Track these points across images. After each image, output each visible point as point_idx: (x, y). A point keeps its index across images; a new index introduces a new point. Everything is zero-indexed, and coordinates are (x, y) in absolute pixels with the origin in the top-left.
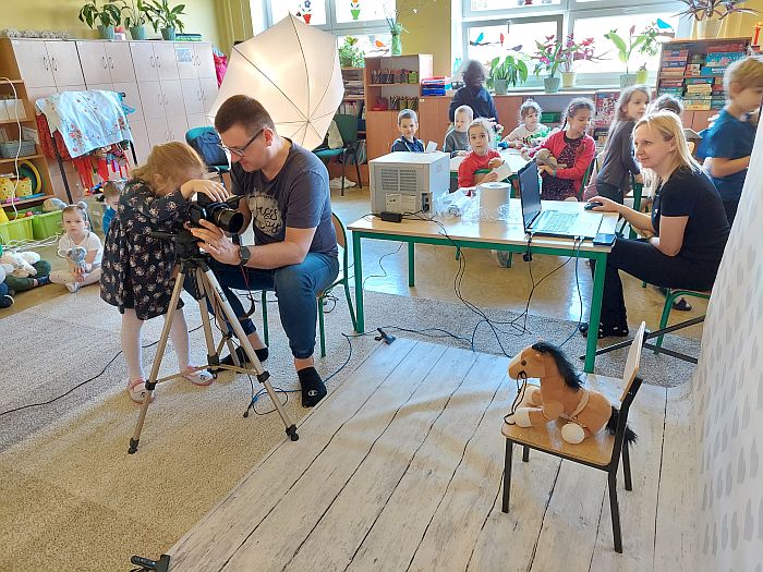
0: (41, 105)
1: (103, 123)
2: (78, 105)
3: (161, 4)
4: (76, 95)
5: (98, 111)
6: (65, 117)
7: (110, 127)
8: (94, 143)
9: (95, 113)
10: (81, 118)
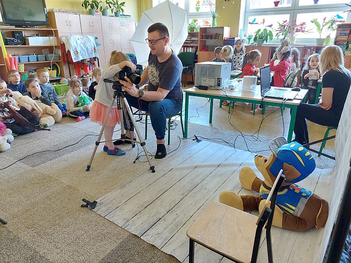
0: (64, 40)
1: (87, 49)
2: (78, 41)
3: (115, 1)
4: (78, 37)
5: (86, 44)
6: (73, 45)
7: (90, 50)
8: (83, 57)
9: (84, 44)
10: (79, 46)
